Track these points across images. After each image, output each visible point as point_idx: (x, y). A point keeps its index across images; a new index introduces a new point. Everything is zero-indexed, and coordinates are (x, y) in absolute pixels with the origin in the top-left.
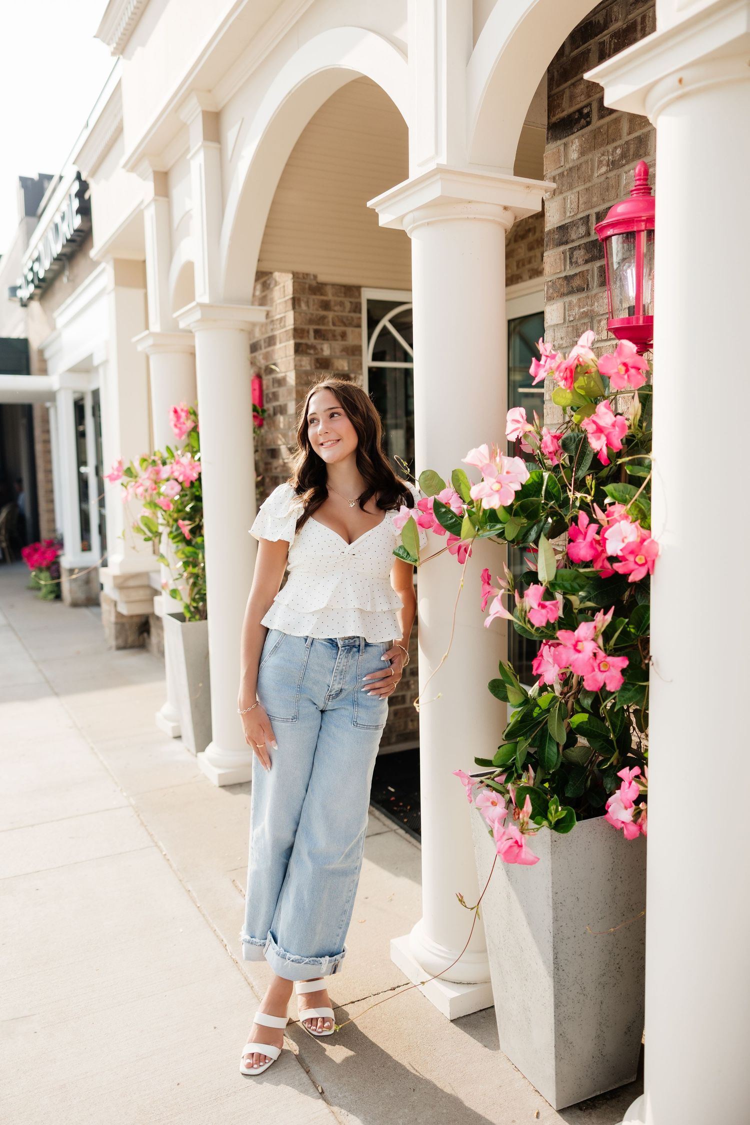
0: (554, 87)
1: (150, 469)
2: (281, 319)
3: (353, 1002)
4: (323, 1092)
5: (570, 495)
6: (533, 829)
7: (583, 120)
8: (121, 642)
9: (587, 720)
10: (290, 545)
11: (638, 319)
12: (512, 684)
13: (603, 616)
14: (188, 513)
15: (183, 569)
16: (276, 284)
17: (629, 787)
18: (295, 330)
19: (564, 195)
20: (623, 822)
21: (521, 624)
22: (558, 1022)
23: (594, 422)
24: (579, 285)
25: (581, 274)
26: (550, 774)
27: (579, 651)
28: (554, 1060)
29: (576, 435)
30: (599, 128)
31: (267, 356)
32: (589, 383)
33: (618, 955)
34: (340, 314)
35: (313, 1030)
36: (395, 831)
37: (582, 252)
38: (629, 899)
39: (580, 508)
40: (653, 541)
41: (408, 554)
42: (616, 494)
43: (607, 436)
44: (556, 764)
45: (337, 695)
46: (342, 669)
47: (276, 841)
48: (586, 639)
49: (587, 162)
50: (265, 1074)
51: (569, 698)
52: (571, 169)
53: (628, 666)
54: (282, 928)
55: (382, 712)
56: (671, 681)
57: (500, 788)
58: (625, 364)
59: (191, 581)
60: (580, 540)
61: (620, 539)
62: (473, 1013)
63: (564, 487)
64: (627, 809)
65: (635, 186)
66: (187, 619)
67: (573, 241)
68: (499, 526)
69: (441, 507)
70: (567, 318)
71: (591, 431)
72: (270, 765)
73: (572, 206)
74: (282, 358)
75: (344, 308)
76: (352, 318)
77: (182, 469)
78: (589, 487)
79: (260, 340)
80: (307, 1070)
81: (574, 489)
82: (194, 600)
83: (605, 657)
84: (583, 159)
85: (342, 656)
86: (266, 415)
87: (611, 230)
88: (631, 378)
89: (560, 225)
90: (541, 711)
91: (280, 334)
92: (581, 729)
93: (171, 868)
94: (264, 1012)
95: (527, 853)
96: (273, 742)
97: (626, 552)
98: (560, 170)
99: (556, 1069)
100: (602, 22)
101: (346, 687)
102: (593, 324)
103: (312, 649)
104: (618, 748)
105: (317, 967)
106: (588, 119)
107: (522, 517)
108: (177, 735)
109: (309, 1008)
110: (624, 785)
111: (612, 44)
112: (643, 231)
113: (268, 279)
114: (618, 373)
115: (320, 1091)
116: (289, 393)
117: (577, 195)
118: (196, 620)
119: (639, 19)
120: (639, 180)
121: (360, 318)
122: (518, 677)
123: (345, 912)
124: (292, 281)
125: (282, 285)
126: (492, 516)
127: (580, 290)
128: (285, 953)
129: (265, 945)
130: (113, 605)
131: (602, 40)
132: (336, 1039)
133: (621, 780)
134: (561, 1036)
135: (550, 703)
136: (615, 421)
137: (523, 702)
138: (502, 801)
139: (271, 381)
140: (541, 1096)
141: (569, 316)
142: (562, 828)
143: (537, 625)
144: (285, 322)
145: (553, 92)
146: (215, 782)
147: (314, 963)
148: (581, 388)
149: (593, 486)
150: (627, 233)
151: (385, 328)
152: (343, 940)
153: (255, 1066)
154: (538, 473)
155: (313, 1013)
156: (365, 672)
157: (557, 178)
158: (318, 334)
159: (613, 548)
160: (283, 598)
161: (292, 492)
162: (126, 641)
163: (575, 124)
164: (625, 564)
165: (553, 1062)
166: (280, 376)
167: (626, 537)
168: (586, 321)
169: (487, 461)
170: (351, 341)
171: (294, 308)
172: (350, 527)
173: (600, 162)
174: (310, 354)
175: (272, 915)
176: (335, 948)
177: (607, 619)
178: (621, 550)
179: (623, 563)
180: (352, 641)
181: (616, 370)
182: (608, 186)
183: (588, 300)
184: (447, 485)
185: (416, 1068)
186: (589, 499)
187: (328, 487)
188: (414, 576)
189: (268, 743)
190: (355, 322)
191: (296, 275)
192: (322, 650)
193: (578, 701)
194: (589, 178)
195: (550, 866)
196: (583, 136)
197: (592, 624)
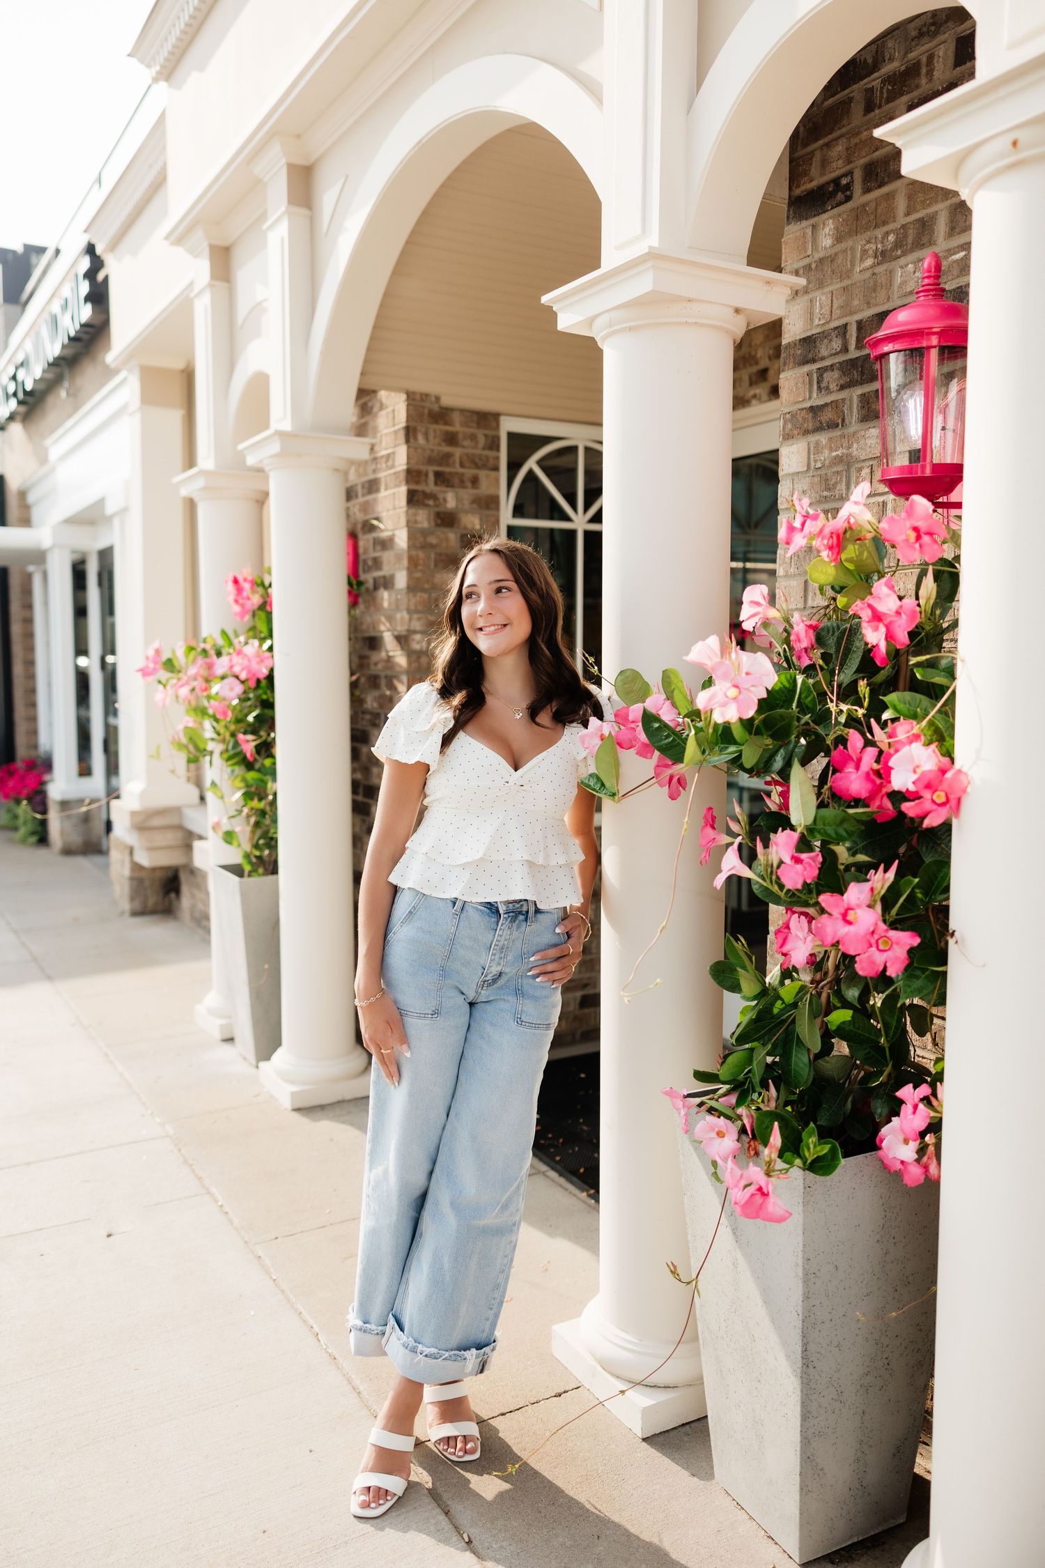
0: (799, 148)
1: (200, 661)
2: (388, 457)
3: (503, 1414)
4: (470, 1542)
5: (832, 706)
6: (780, 1171)
7: (840, 194)
8: (137, 905)
9: (850, 1019)
10: (432, 769)
11: (923, 467)
12: (744, 968)
13: (882, 874)
14: (249, 725)
15: (242, 803)
16: (382, 407)
17: (914, 1113)
18: (409, 472)
19: (810, 296)
20: (902, 1162)
21: (765, 884)
22: (806, 1441)
23: (870, 606)
24: (830, 419)
25: (835, 404)
26: (795, 1093)
27: (850, 923)
28: (798, 1494)
29: (835, 625)
30: (864, 206)
31: (366, 508)
32: (861, 554)
33: (888, 1346)
34: (470, 451)
35: (450, 1453)
36: (544, 1174)
37: (836, 374)
38: (904, 1268)
39: (846, 725)
40: (959, 771)
41: (603, 785)
42: (901, 706)
43: (888, 627)
44: (807, 1079)
45: (495, 981)
46: (504, 945)
47: (404, 1185)
48: (859, 906)
49: (845, 251)
50: (386, 1517)
51: (822, 988)
52: (821, 260)
53: (919, 944)
54: (410, 1309)
55: (554, 1006)
56: (984, 966)
57: (729, 1112)
58: (916, 529)
59: (253, 820)
60: (850, 769)
61: (911, 768)
62: (672, 1429)
63: (822, 696)
64: (907, 1144)
65: (923, 286)
66: (246, 873)
67: (823, 359)
68: (732, 749)
69: (652, 722)
70: (813, 464)
71: (867, 620)
72: (398, 1078)
73: (823, 311)
74: (388, 510)
75: (477, 443)
76: (487, 457)
77: (246, 662)
78: (861, 696)
79: (356, 485)
80: (446, 1510)
81: (838, 699)
82: (256, 846)
83: (887, 931)
84: (839, 247)
85: (504, 926)
86: (363, 589)
87: (891, 345)
88: (926, 548)
89: (804, 336)
90: (784, 1005)
91: (386, 476)
92: (842, 1032)
93: (232, 1224)
94: (384, 1428)
95: (776, 1204)
96: (405, 1047)
97: (921, 785)
98: (806, 261)
99: (801, 1506)
100: (870, 61)
101: (507, 970)
102: (849, 474)
103: (462, 915)
104: (891, 1058)
105: (461, 1364)
106: (848, 193)
107: (765, 737)
108: (227, 1036)
109: (444, 1423)
110: (906, 1110)
111: (884, 91)
112: (935, 347)
113: (370, 400)
114: (907, 540)
115: (467, 1540)
116: (398, 558)
117: (829, 296)
118: (259, 875)
119: (924, 59)
120: (928, 277)
121: (498, 458)
122: (754, 958)
123: (497, 1286)
124: (406, 403)
125: (390, 409)
126: (725, 735)
127: (833, 425)
128: (415, 1344)
129: (384, 1334)
130: (127, 852)
131: (869, 86)
132: (484, 1467)
133: (901, 1102)
134: (808, 1459)
135: (797, 995)
136: (901, 607)
137: (760, 993)
138: (732, 1130)
139: (371, 541)
140: (776, 1543)
141: (815, 461)
142: (821, 1168)
143: (789, 885)
144: (394, 460)
145: (797, 155)
146: (286, 1103)
147: (455, 1359)
148: (850, 560)
149: (867, 696)
150: (912, 350)
151: (531, 473)
152: (494, 1325)
153: (373, 1505)
154: (788, 676)
155: (449, 1430)
156: (534, 949)
157: (801, 272)
158: (441, 478)
159: (901, 780)
160: (419, 844)
161: (435, 696)
162: (145, 903)
163: (828, 200)
164: (919, 803)
165: (797, 1497)
166: (385, 535)
167: (918, 767)
168: (839, 468)
169: (717, 659)
170: (485, 489)
171: (407, 441)
172: (516, 746)
173: (864, 252)
174: (428, 506)
175: (395, 1291)
176: (482, 1337)
177: (889, 878)
178: (914, 783)
179: (917, 801)
180: (518, 906)
181: (903, 537)
182: (875, 285)
183: (843, 440)
184: (654, 689)
185: (599, 1507)
186: (861, 712)
187: (484, 690)
188: (596, 816)
189: (397, 1047)
190: (491, 462)
191: (411, 396)
192: (477, 919)
193: (838, 993)
194: (848, 274)
195: (801, 1222)
196: (840, 215)
197: (867, 886)
